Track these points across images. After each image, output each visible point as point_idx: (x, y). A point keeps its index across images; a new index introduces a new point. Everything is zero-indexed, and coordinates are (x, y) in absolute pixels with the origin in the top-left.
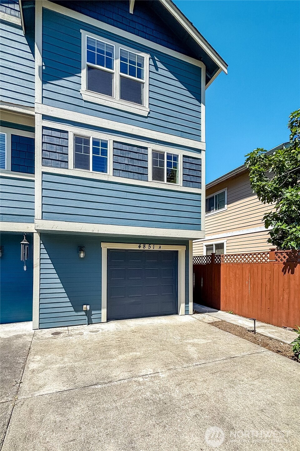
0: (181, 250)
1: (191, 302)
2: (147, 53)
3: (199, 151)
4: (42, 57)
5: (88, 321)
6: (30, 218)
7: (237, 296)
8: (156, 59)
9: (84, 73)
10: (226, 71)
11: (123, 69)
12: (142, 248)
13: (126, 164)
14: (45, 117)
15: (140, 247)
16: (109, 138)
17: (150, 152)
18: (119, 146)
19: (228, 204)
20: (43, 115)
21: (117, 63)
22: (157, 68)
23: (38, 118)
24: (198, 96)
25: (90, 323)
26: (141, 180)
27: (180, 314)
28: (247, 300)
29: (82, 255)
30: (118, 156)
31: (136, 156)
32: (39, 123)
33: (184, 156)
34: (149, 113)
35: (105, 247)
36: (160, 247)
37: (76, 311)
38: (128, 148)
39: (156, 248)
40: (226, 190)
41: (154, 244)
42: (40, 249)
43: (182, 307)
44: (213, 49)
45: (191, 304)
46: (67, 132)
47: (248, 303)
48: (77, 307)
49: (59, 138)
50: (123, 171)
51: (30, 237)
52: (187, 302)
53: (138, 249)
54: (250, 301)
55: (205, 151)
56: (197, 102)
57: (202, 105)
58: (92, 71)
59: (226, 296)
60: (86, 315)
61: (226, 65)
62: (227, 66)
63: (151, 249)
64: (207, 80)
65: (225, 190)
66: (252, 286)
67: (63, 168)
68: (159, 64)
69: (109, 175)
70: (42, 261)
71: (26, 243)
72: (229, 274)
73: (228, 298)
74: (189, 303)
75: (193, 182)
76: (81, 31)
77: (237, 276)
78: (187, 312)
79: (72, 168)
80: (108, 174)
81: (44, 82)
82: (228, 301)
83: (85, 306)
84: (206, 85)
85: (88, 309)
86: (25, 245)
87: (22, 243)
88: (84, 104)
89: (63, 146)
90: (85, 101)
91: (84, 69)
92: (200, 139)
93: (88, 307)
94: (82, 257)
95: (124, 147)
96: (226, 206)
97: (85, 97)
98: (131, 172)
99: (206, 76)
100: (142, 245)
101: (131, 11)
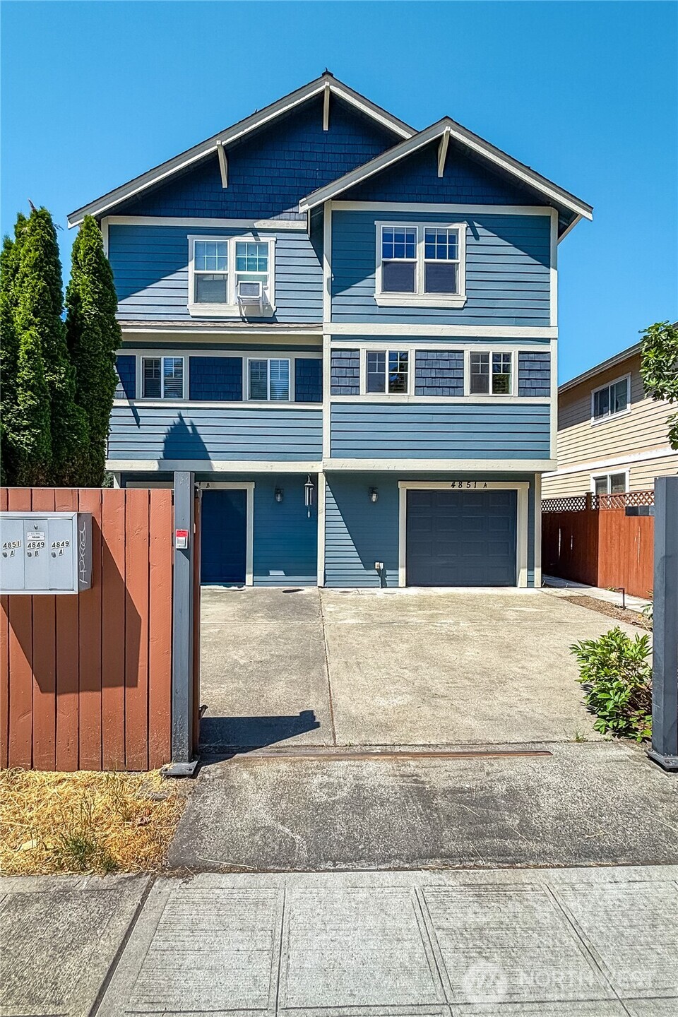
0: (522, 489)
1: (538, 567)
2: (461, 222)
3: (547, 341)
4: (331, 268)
5: (382, 583)
6: (317, 456)
7: (622, 562)
8: (476, 224)
9: (379, 272)
10: (589, 216)
11: (429, 254)
12: (456, 488)
13: (433, 378)
14: (334, 337)
15: (453, 486)
16: (411, 348)
17: (467, 356)
18: (424, 356)
19: (632, 403)
20: (332, 335)
21: (420, 248)
22: (477, 237)
23: (326, 339)
24: (545, 259)
25: (384, 585)
26: (454, 396)
27: (519, 585)
28: (635, 568)
29: (374, 497)
30: (422, 368)
31: (446, 365)
32: (328, 345)
33: (520, 353)
34: (466, 302)
35: (403, 487)
36: (486, 485)
37: (366, 568)
38: (435, 356)
39: (480, 486)
40: (630, 377)
41: (476, 481)
42: (326, 491)
43: (523, 574)
44: (565, 191)
45: (538, 572)
46: (358, 350)
47: (637, 572)
48: (368, 565)
49: (350, 359)
50: (428, 387)
51: (314, 477)
52: (531, 567)
53: (451, 488)
54: (640, 569)
55: (556, 339)
56: (544, 269)
57: (552, 270)
58: (388, 266)
59: (606, 563)
60: (379, 575)
61: (589, 208)
62: (592, 208)
63: (472, 488)
64: (561, 232)
65: (628, 377)
66: (642, 544)
67: (354, 395)
68: (481, 231)
69: (410, 396)
70: (328, 506)
71: (311, 485)
72: (611, 527)
73: (609, 566)
74: (533, 570)
75: (535, 388)
76: (376, 222)
77: (622, 529)
78: (530, 584)
79: (365, 394)
80: (408, 394)
81: (333, 296)
82: (609, 572)
83: (377, 564)
84: (559, 237)
85: (382, 567)
86: (310, 487)
87: (307, 486)
88: (378, 311)
89: (354, 368)
90: (380, 307)
91: (378, 267)
92: (549, 323)
93: (382, 565)
94: (374, 500)
95: (430, 356)
96: (629, 405)
97: (379, 302)
98: (439, 387)
99: (559, 223)
100: (457, 484)
101: (440, 175)
